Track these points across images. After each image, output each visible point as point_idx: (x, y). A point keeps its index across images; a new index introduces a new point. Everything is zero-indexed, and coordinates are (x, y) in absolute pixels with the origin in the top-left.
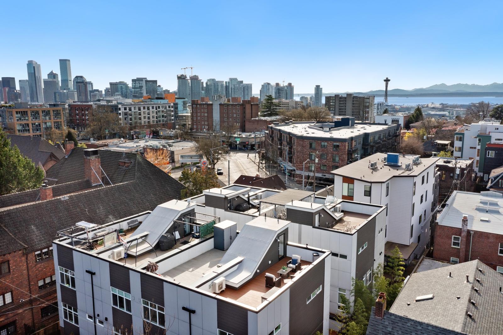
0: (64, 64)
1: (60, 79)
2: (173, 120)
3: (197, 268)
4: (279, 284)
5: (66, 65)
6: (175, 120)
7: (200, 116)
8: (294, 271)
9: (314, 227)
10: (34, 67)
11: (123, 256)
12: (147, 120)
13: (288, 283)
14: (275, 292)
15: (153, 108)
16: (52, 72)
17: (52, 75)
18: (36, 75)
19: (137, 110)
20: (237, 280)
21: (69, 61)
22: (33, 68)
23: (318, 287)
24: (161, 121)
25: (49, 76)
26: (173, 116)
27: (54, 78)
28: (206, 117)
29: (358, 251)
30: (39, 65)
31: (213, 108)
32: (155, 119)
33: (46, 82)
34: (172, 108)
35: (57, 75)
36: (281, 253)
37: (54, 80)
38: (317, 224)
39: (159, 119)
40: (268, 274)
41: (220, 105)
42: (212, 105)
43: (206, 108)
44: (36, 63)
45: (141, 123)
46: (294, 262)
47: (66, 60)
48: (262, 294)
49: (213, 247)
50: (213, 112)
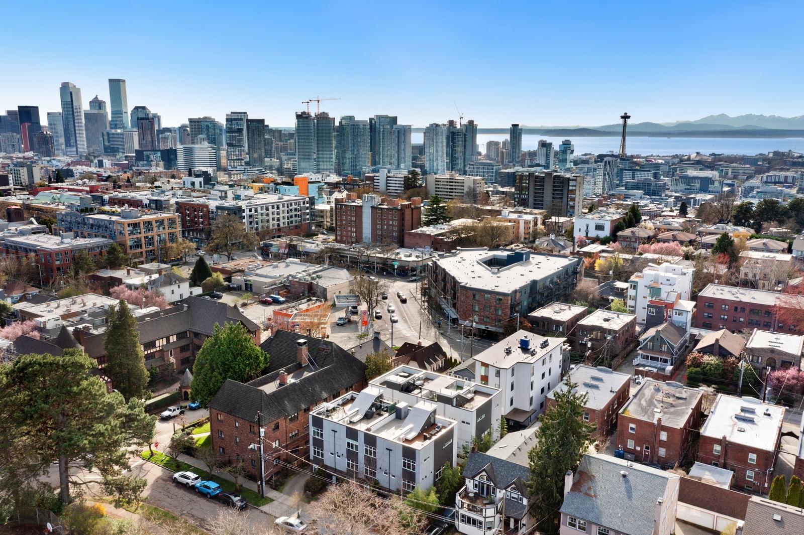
0: (116, 86)
1: (109, 109)
2: (308, 219)
3: (389, 429)
4: (430, 438)
5: (119, 88)
6: (311, 220)
7: (346, 220)
8: (438, 432)
9: (453, 406)
10: (71, 93)
11: (349, 422)
12: (276, 222)
13: (434, 438)
14: (428, 442)
15: (283, 206)
16: (96, 98)
17: (97, 103)
18: (75, 104)
19: (265, 210)
20: (410, 437)
21: (124, 81)
22: (68, 94)
23: (449, 440)
24: (294, 222)
25: (92, 104)
26: (308, 215)
27: (100, 108)
28: (353, 221)
29: (477, 420)
30: (79, 89)
31: (363, 211)
32: (286, 220)
33: (87, 115)
34: (307, 203)
35: (104, 102)
36: (432, 422)
37: (102, 112)
38: (454, 405)
39: (291, 219)
40: (425, 434)
41: (373, 207)
42: (361, 207)
43: (354, 211)
44: (75, 86)
45: (268, 227)
46: (438, 427)
47: (119, 81)
48: (422, 443)
49: (395, 417)
50: (363, 216)
